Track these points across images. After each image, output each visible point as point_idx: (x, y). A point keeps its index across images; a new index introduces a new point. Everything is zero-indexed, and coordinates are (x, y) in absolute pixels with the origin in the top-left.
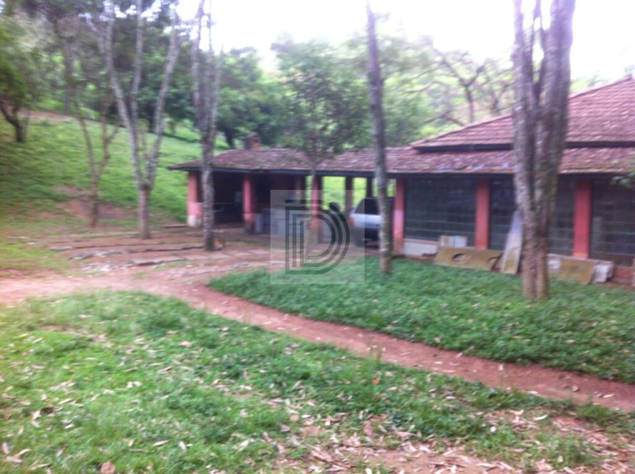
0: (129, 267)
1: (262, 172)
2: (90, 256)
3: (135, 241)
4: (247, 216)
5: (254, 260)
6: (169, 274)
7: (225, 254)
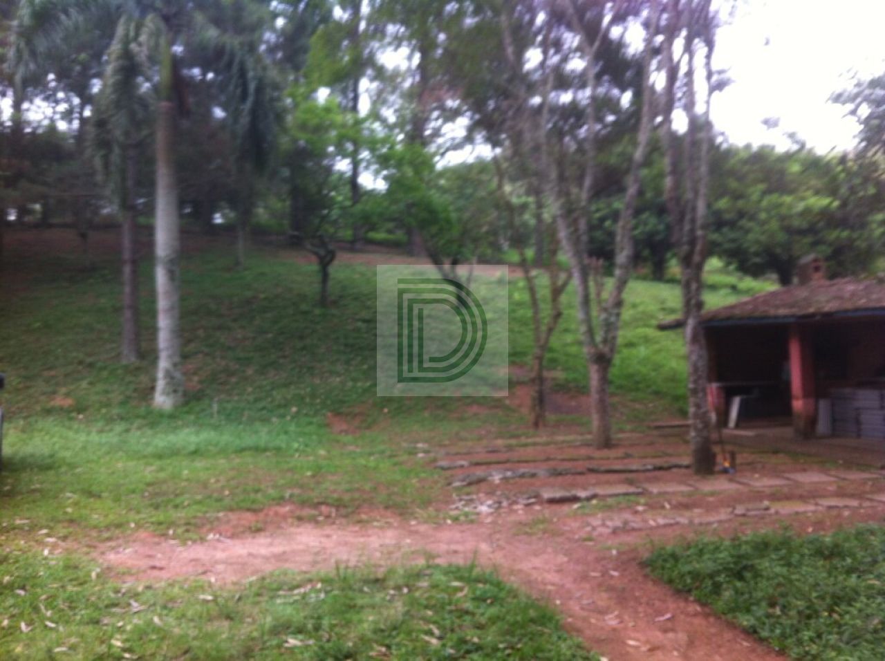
0: (527, 505)
1: (818, 318)
2: (480, 481)
3: (584, 452)
4: (798, 404)
5: (788, 497)
6: (588, 524)
7: (731, 480)
